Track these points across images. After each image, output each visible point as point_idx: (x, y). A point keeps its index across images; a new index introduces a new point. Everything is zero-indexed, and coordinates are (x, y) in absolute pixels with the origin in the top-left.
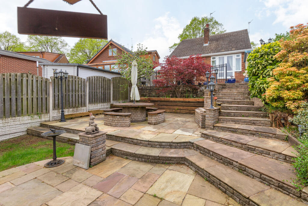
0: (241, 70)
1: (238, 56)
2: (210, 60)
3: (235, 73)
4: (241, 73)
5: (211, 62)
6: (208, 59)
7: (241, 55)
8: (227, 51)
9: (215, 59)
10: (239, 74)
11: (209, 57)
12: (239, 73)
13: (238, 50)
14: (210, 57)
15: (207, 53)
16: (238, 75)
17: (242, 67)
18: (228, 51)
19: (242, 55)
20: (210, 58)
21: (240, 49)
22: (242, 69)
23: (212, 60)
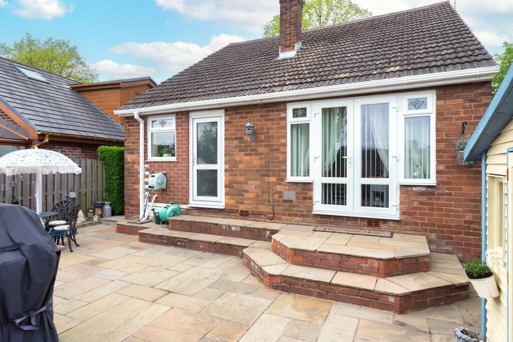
0: (432, 181)
1: (415, 104)
2: (285, 119)
3: (402, 193)
4: (433, 194)
5: (285, 127)
6: (273, 115)
7: (431, 98)
8: (359, 78)
9: (304, 115)
10: (424, 199)
11: (280, 105)
12: (422, 194)
13: (415, 71)
14: (282, 107)
15: (270, 89)
16: (416, 204)
17: (439, 162)
18: (367, 77)
19: (438, 98)
20: (285, 110)
21: (430, 69)
22: (438, 172)
23: (291, 120)
